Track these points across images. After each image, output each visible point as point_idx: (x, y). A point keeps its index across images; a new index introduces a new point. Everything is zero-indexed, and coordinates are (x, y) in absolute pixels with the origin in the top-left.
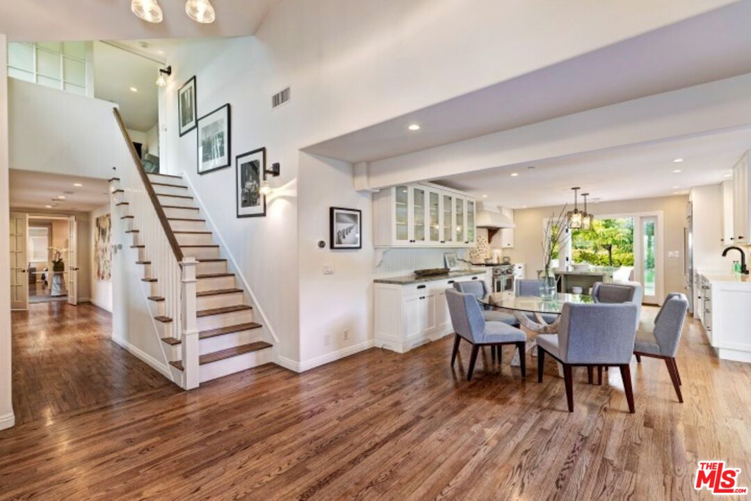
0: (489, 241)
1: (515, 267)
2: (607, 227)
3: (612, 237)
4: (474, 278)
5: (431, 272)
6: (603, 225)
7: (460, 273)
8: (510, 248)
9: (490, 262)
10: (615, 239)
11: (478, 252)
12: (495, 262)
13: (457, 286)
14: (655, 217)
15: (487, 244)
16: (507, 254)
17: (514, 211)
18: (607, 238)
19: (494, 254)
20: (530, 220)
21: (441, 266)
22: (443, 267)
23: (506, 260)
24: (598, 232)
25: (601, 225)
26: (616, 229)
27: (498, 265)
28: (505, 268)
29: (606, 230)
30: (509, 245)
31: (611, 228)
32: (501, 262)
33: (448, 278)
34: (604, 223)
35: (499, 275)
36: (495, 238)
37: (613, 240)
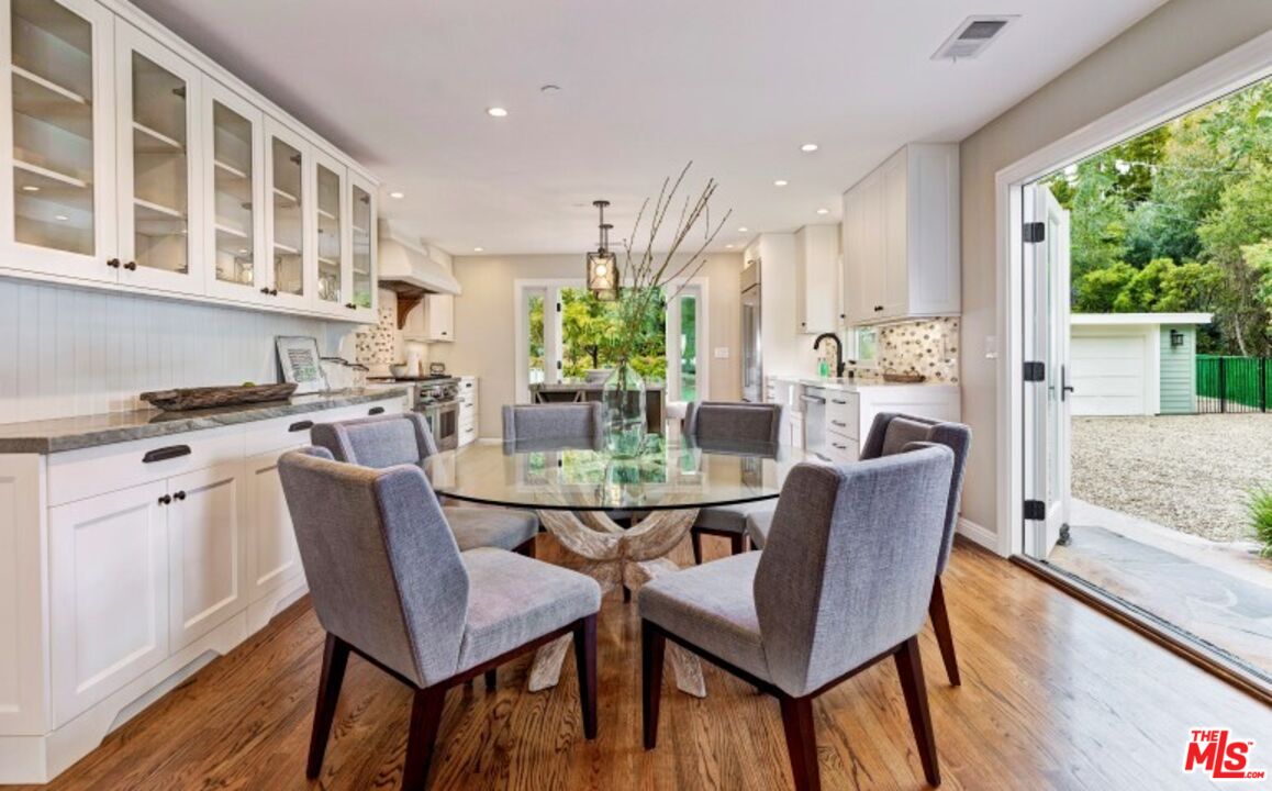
0: (401, 324)
1: (460, 384)
2: (593, 315)
3: (601, 333)
4: (375, 411)
5: (217, 397)
6: (588, 312)
7: (328, 399)
8: (446, 342)
9: (402, 372)
10: (607, 335)
11: (374, 349)
12: (414, 372)
13: (326, 437)
14: (698, 288)
15: (394, 330)
16: (439, 355)
17: (453, 258)
18: (594, 334)
19: (409, 352)
20: (489, 282)
21: (264, 377)
22: (273, 380)
23: (438, 369)
24: (581, 324)
25: (584, 312)
26: (607, 320)
27: (421, 379)
28: (437, 387)
29: (593, 320)
30: (444, 334)
31: (599, 319)
32: (426, 373)
33: (290, 413)
34: (589, 308)
35: (429, 403)
36: (414, 314)
37: (603, 338)
